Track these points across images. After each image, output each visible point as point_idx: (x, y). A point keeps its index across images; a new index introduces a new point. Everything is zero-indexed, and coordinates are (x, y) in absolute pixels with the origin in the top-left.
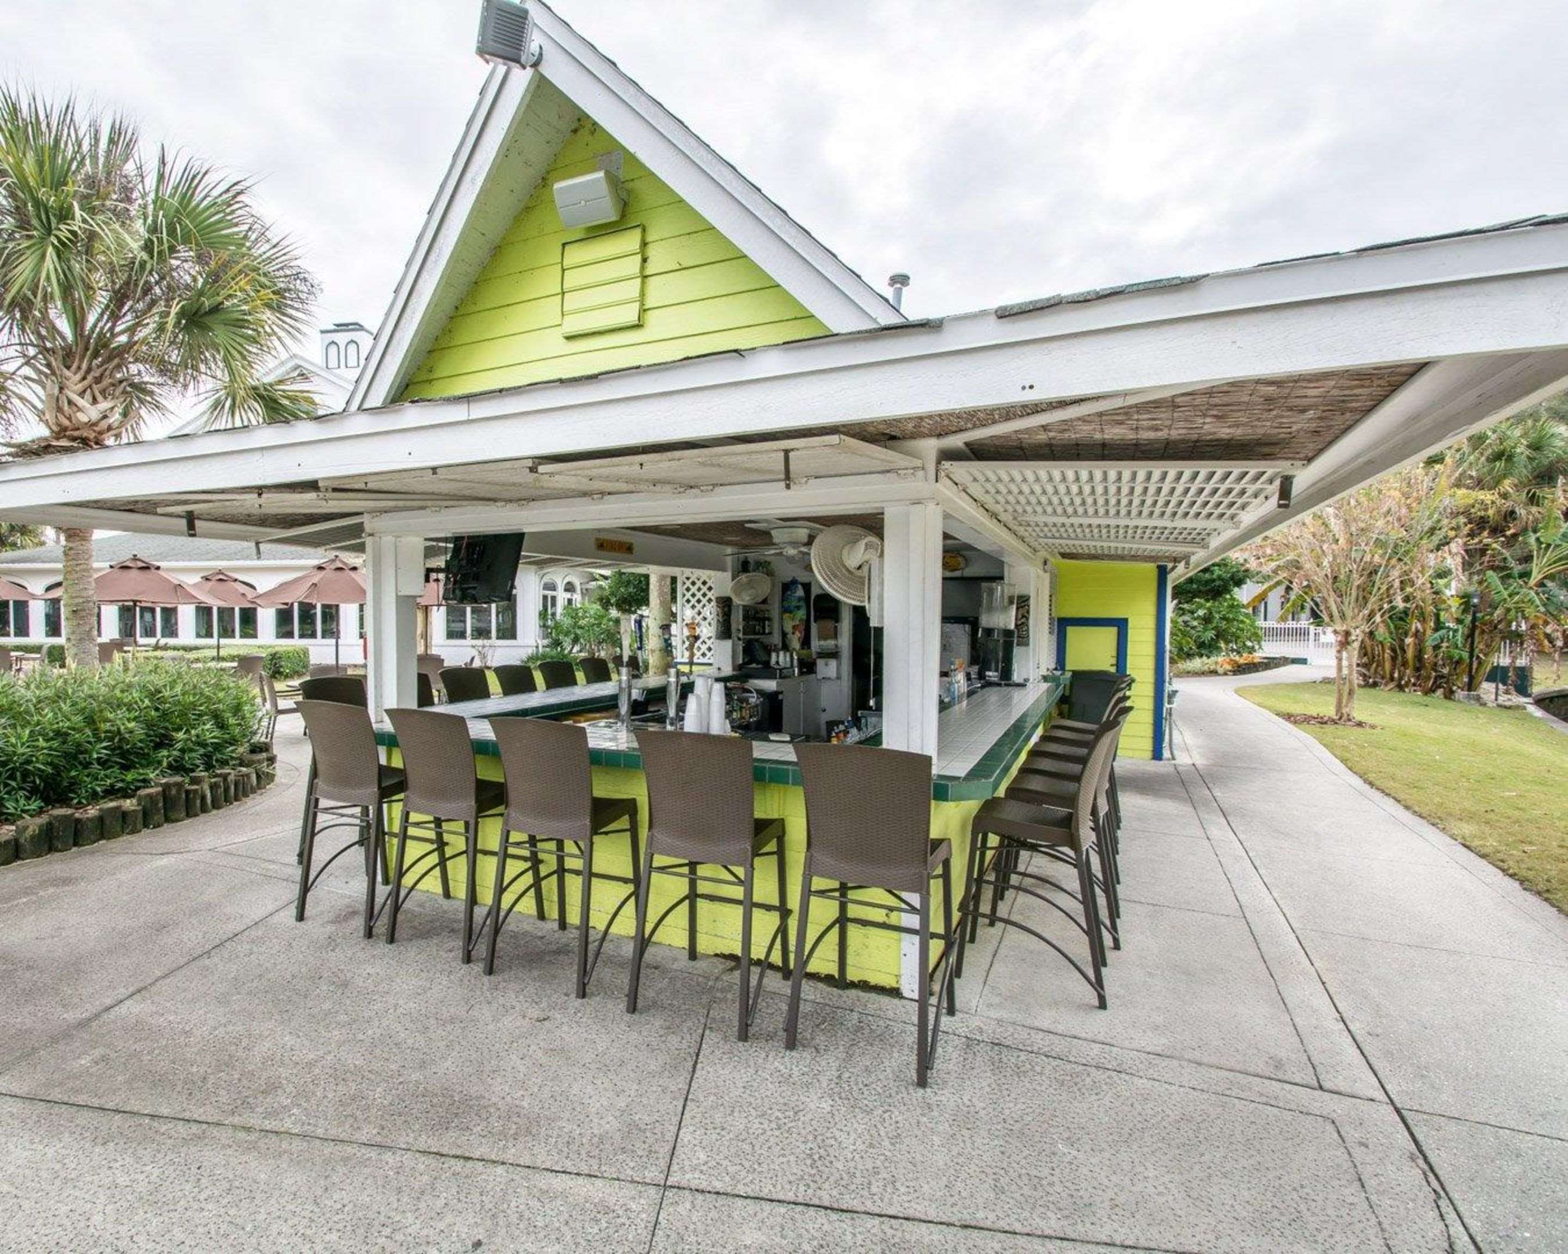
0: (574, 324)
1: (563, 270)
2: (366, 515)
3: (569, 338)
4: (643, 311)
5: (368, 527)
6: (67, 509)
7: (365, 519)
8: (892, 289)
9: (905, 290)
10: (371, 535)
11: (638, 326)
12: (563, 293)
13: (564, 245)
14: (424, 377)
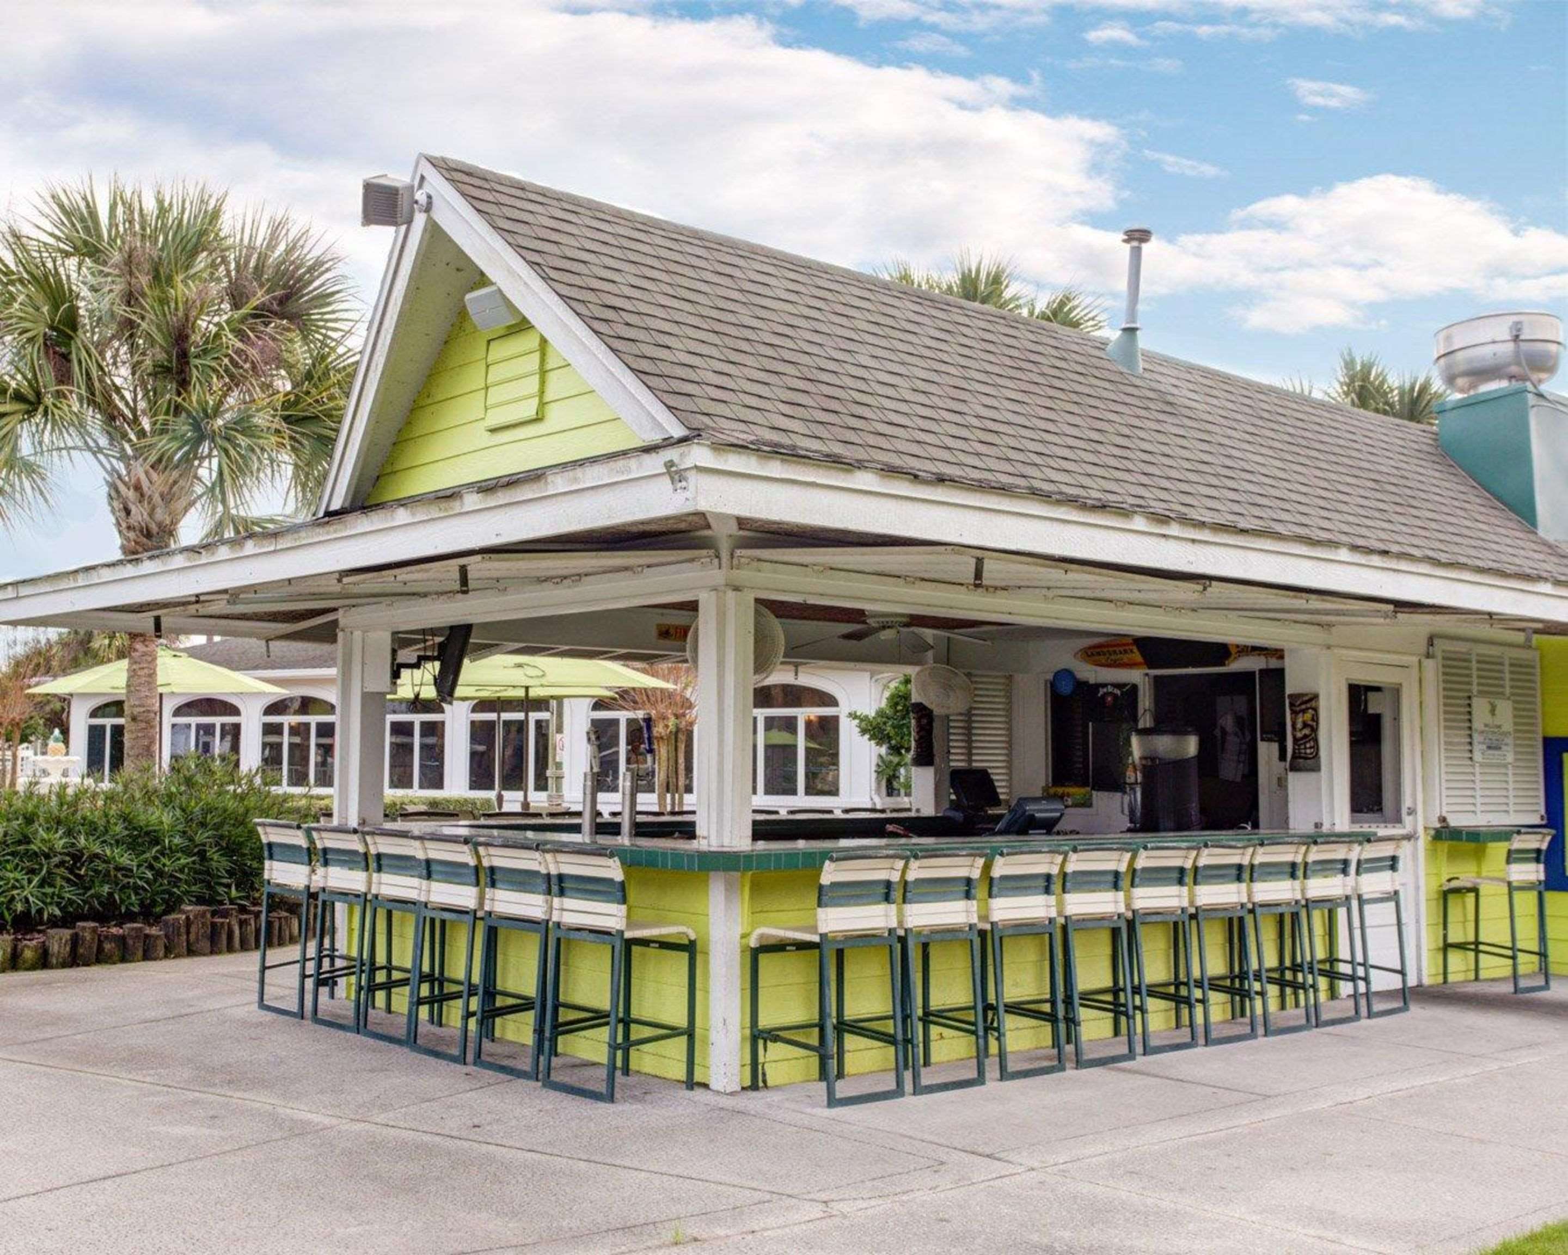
0: (496, 418)
1: (488, 366)
2: (341, 612)
3: (493, 431)
4: (542, 404)
5: (342, 622)
6: (96, 614)
7: (340, 615)
8: (1127, 247)
9: (1145, 247)
10: (343, 630)
11: (538, 419)
12: (487, 388)
13: (489, 342)
14: (389, 471)
